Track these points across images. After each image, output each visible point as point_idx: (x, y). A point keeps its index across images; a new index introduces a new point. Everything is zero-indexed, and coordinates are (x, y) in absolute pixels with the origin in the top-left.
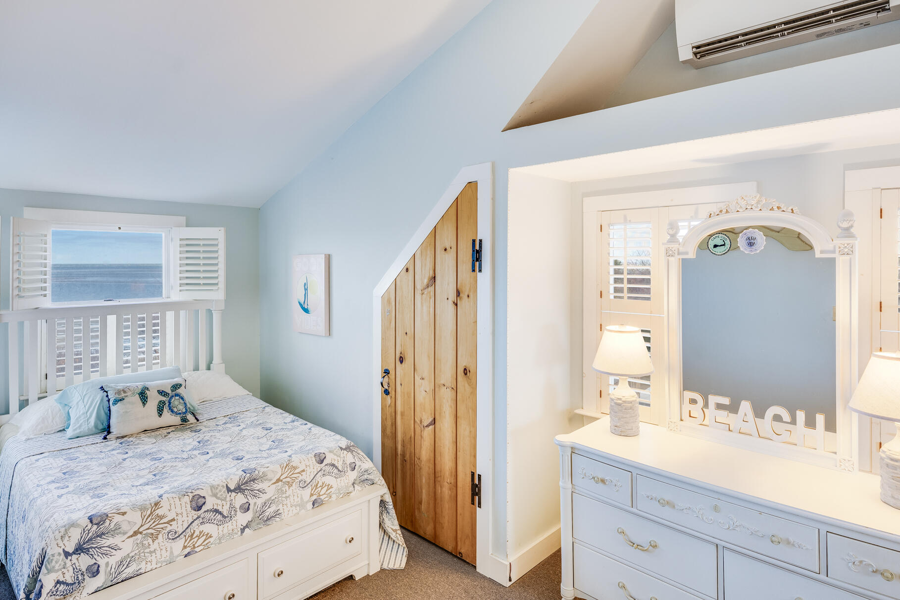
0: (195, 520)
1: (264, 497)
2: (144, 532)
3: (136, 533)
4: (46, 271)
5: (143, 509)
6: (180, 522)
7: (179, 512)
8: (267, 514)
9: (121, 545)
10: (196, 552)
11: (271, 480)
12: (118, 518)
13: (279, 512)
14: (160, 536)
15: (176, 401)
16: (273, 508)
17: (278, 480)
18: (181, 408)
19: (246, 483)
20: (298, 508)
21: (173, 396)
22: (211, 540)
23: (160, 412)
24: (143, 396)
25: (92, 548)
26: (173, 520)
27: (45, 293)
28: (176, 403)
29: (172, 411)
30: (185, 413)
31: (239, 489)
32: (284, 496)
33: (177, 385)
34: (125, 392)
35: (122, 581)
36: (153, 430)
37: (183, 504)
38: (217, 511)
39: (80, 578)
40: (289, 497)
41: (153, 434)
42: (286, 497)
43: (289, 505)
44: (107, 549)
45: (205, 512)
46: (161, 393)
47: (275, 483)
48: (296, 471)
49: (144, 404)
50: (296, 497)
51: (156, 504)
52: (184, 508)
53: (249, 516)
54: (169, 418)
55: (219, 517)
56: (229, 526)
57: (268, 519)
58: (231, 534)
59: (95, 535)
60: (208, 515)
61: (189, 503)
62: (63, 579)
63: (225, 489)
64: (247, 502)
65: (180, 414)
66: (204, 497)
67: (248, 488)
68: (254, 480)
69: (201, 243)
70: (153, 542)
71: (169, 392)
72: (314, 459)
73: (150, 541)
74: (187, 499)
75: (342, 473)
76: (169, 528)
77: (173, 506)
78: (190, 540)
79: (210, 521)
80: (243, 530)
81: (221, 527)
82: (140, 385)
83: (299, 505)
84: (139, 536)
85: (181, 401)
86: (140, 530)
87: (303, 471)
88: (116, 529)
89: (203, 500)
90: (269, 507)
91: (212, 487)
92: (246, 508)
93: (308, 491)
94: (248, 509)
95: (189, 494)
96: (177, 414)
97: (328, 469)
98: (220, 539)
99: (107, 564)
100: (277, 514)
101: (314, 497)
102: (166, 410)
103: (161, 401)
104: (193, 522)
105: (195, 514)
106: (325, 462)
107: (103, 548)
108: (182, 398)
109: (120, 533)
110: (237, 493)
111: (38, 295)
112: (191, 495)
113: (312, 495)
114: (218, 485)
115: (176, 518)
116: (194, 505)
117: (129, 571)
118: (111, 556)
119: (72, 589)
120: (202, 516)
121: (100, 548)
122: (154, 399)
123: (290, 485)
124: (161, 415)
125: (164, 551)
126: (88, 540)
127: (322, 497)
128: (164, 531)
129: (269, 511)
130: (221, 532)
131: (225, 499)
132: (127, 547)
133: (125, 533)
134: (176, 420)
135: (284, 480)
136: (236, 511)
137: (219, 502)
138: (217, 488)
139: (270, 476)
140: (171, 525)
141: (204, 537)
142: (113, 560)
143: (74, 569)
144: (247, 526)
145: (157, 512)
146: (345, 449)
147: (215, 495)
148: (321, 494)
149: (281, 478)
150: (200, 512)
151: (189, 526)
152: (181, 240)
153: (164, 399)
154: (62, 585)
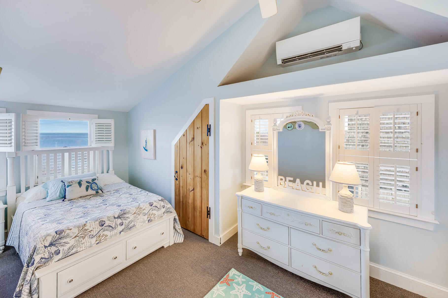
0: (101, 230)
1: (129, 220)
2: (79, 236)
3: (76, 237)
4: (37, 135)
5: (79, 227)
6: (94, 231)
7: (94, 227)
8: (130, 226)
9: (69, 242)
10: (101, 242)
11: (132, 213)
12: (68, 231)
13: (135, 225)
14: (86, 237)
15: (93, 185)
16: (133, 224)
17: (135, 213)
18: (96, 188)
19: (122, 215)
20: (142, 223)
21: (92, 183)
22: (107, 237)
23: (87, 189)
24: (80, 184)
25: (56, 244)
26: (92, 230)
27: (37, 144)
28: (94, 186)
29: (92, 189)
30: (97, 190)
31: (119, 217)
32: (137, 219)
33: (94, 179)
34: (72, 182)
35: (70, 255)
36: (84, 197)
37: (96, 224)
38: (110, 226)
39: (51, 256)
40: (139, 219)
41: (84, 198)
42: (138, 219)
43: (139, 222)
44: (63, 243)
45: (105, 227)
46: (87, 182)
47: (133, 214)
48: (142, 209)
49: (80, 187)
50: (141, 219)
51: (84, 225)
52: (96, 226)
53: (123, 227)
54: (90, 192)
55: (111, 228)
56: (115, 231)
57: (130, 228)
58: (115, 235)
59: (58, 238)
60: (106, 228)
61: (98, 224)
62: (44, 257)
63: (113, 217)
64: (122, 222)
65: (95, 190)
66: (105, 221)
67: (123, 217)
68: (125, 214)
69: (104, 125)
70: (83, 239)
71: (91, 182)
72: (149, 205)
73: (82, 239)
74: (97, 222)
75: (160, 209)
76: (90, 234)
77: (92, 225)
78: (99, 238)
79: (107, 230)
80: (120, 233)
81: (111, 232)
82: (78, 180)
83: (143, 222)
84: (77, 238)
85: (96, 185)
86: (78, 235)
87: (145, 209)
88: (67, 236)
89: (104, 222)
90: (131, 223)
91: (108, 217)
92: (122, 224)
93: (146, 216)
94: (123, 224)
95: (98, 220)
96: (94, 190)
97: (154, 208)
98: (111, 236)
99: (63, 249)
100: (134, 226)
101: (149, 219)
102: (89, 189)
103: (87, 185)
104: (100, 231)
105: (101, 228)
106: (153, 205)
107: (62, 243)
108: (96, 184)
109: (69, 237)
110: (118, 219)
111: (34, 145)
112: (99, 221)
113: (148, 218)
114: (110, 216)
115: (93, 230)
116: (100, 224)
117: (73, 251)
118: (65, 246)
119: (48, 260)
120: (104, 228)
121: (60, 243)
122: (84, 185)
123: (139, 214)
124: (87, 191)
125: (88, 242)
126: (55, 241)
127: (152, 219)
128: (88, 235)
129: (131, 225)
130: (111, 234)
131: (113, 221)
132: (72, 242)
133: (71, 237)
134: (94, 192)
135: (137, 213)
136: (117, 226)
137: (111, 223)
138: (110, 217)
139: (131, 211)
140: (91, 233)
141: (105, 236)
142: (66, 248)
143: (49, 252)
144: (122, 231)
145: (85, 228)
146: (161, 201)
147: (109, 220)
148: (151, 217)
149: (136, 212)
150: (103, 227)
151: (98, 232)
152: (96, 124)
153: (88, 184)
154: (43, 259)
